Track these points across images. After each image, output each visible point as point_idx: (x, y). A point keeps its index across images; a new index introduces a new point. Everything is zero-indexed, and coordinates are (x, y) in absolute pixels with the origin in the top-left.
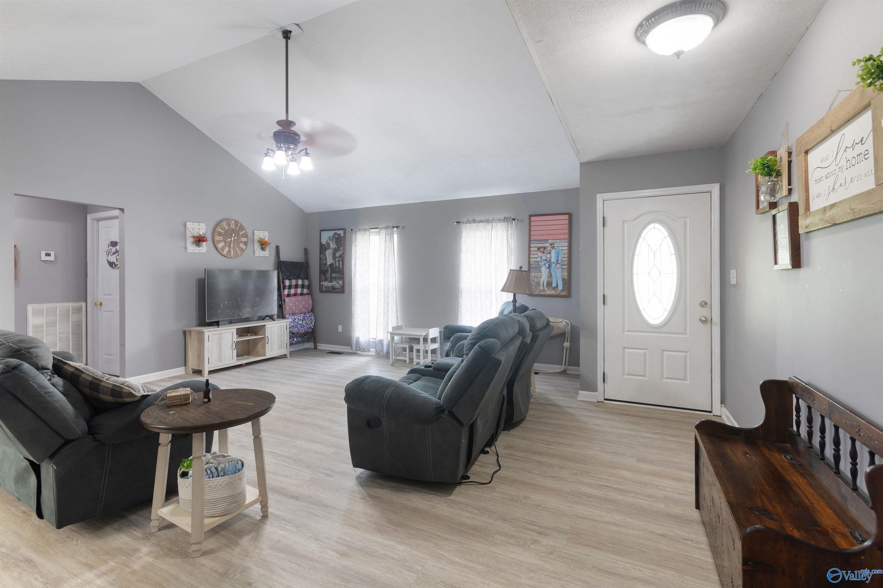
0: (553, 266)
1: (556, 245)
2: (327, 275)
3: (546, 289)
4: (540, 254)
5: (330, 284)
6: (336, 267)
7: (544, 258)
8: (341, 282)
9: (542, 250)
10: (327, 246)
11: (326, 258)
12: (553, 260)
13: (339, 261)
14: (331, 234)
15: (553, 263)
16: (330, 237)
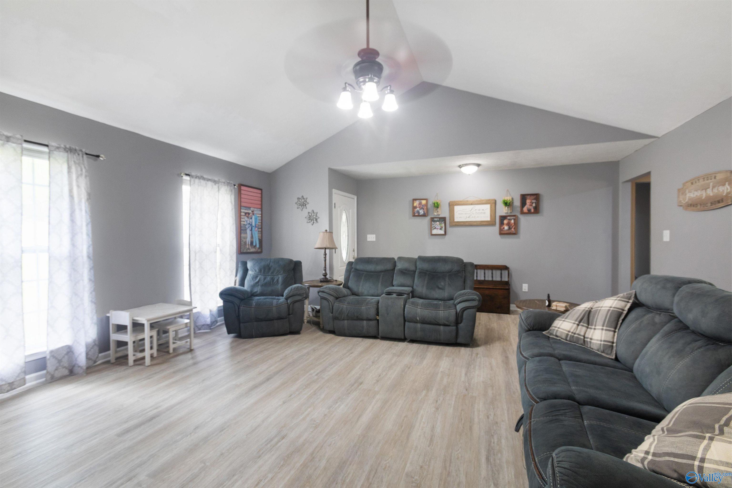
0: (253, 228)
1: (255, 212)
3: (250, 248)
4: (246, 219)
7: (248, 222)
9: (247, 215)
12: (253, 224)
15: (254, 226)
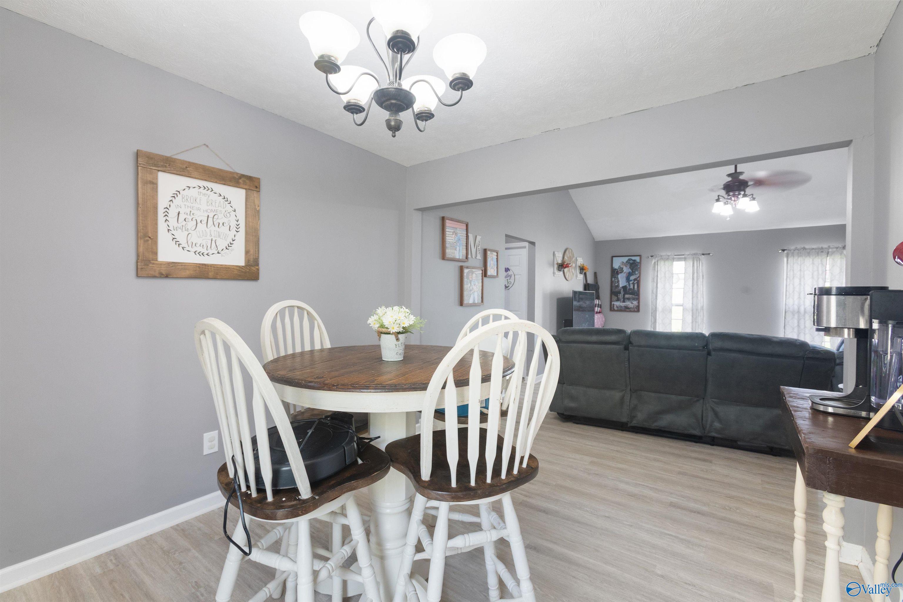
2: (620, 296)
5: (623, 304)
6: (630, 289)
8: (635, 303)
10: (620, 270)
11: (618, 281)
13: (633, 283)
14: (625, 259)
16: (623, 262)
